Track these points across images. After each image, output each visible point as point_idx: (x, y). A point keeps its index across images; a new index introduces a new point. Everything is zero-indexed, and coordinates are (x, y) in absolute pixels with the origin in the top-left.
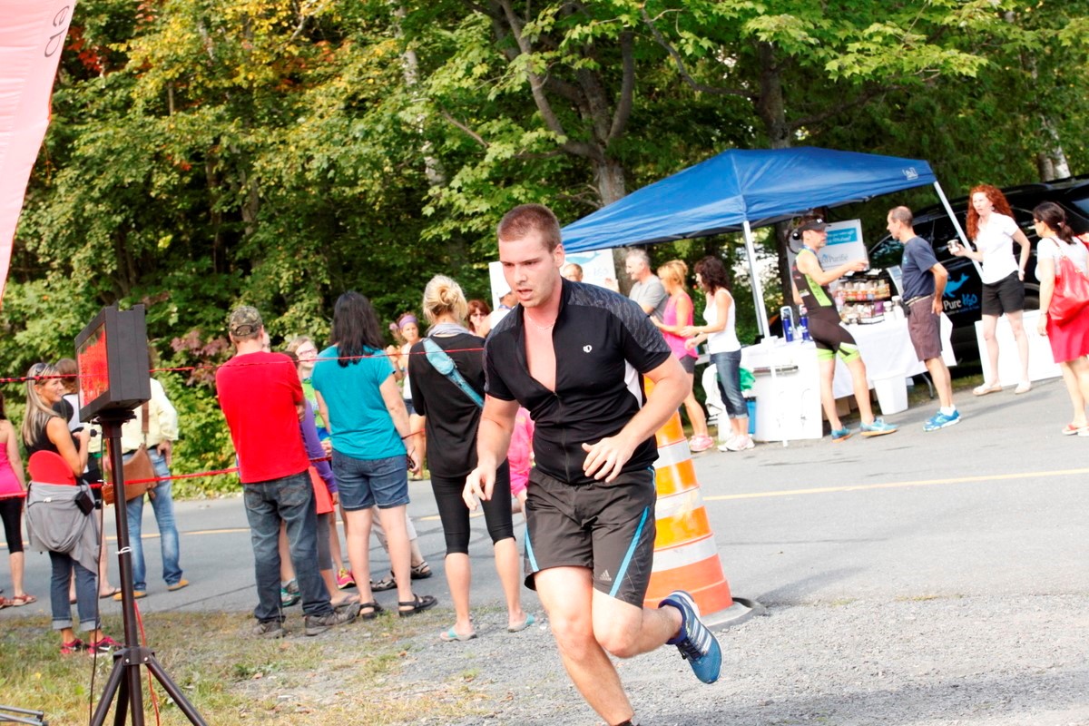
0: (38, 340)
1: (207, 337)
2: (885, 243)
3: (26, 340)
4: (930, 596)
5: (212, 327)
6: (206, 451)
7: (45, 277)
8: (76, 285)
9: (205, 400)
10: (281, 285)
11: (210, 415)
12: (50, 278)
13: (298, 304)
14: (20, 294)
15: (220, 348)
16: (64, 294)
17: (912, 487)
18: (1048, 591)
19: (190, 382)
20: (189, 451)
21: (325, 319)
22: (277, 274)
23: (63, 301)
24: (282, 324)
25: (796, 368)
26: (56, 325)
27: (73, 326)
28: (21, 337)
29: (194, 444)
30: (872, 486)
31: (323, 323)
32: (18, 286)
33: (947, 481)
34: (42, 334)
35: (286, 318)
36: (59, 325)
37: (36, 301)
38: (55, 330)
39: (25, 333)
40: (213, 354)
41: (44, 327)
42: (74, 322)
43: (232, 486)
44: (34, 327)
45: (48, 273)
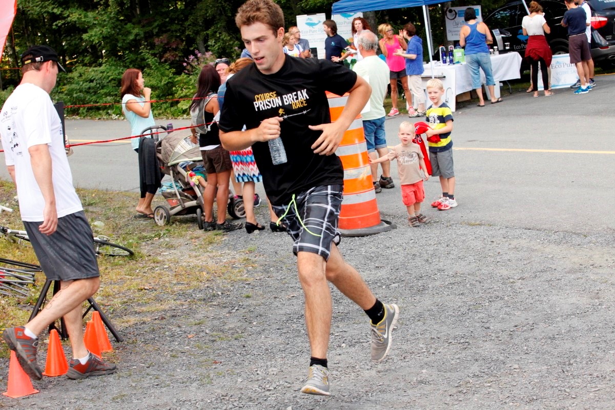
0: (93, 38)
1: (172, 38)
2: (497, 12)
3: (87, 38)
4: (477, 223)
5: (174, 33)
6: (169, 95)
7: (98, 9)
8: (111, 12)
9: (170, 70)
10: (208, 15)
11: (171, 78)
12: (99, 9)
13: (215, 25)
14: (86, 16)
15: (178, 44)
16: (105, 17)
17: (486, 151)
18: (531, 227)
19: (163, 60)
20: (161, 95)
21: (228, 33)
22: (206, 10)
23: (105, 21)
24: (208, 34)
25: (445, 77)
26: (101, 31)
27: (109, 32)
28: (85, 36)
29: (163, 92)
30: (468, 149)
31: (227, 35)
32: (85, 12)
33: (503, 150)
34: (95, 36)
35: (209, 32)
36: (103, 31)
37: (92, 19)
38: (101, 33)
39: (87, 34)
40: (174, 47)
41: (96, 32)
42: (109, 30)
43: (179, 114)
44: (92, 33)
45: (99, 6)
